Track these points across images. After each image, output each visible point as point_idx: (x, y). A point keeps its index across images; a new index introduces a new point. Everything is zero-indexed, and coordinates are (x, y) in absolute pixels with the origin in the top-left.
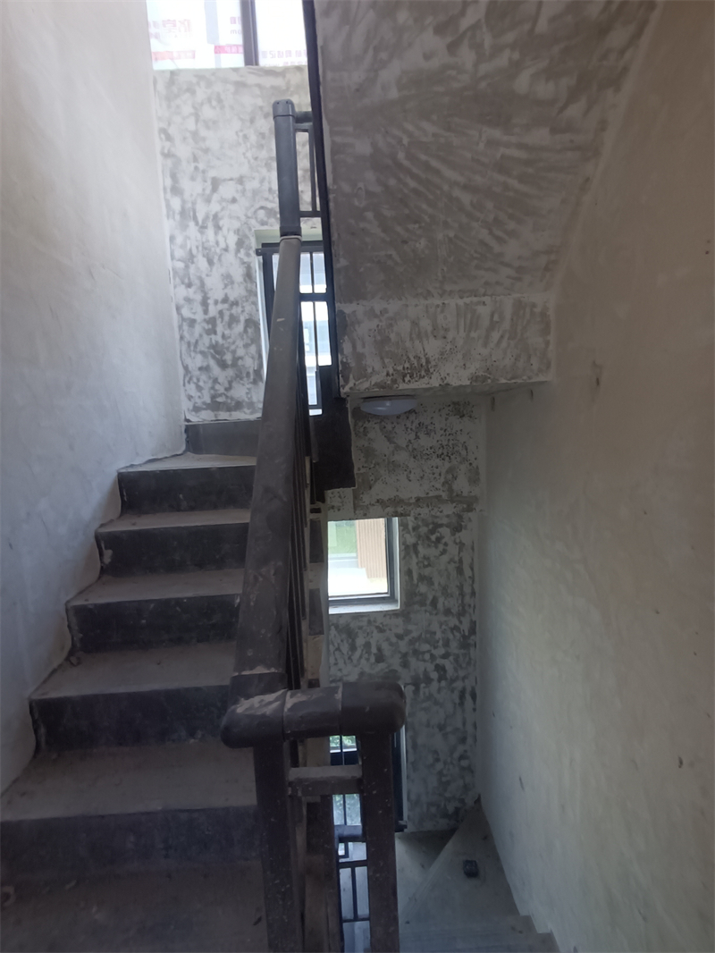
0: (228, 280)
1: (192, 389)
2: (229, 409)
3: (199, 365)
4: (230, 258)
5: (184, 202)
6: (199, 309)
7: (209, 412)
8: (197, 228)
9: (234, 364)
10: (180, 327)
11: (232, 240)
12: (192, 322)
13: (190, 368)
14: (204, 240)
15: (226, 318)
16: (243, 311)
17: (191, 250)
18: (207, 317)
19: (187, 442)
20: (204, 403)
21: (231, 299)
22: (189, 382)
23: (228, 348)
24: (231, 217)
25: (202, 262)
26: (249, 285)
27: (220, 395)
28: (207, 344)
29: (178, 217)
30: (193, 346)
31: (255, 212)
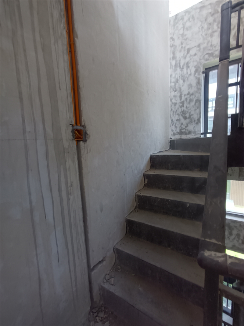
0: (190, 86)
1: (173, 127)
2: (186, 134)
3: (176, 119)
4: (192, 77)
5: (176, 61)
6: (178, 99)
7: (179, 135)
8: (180, 69)
9: (190, 117)
10: (171, 106)
11: (193, 70)
12: (175, 104)
13: (173, 120)
14: (182, 73)
15: (188, 100)
16: (195, 97)
17: (177, 78)
18: (181, 101)
19: (170, 146)
20: (177, 132)
21: (191, 93)
22: (172, 125)
23: (188, 112)
24: (193, 61)
25: (181, 82)
26: (198, 86)
27: (183, 129)
28: (180, 111)
29: (174, 67)
30: (175, 113)
31: (204, 56)
